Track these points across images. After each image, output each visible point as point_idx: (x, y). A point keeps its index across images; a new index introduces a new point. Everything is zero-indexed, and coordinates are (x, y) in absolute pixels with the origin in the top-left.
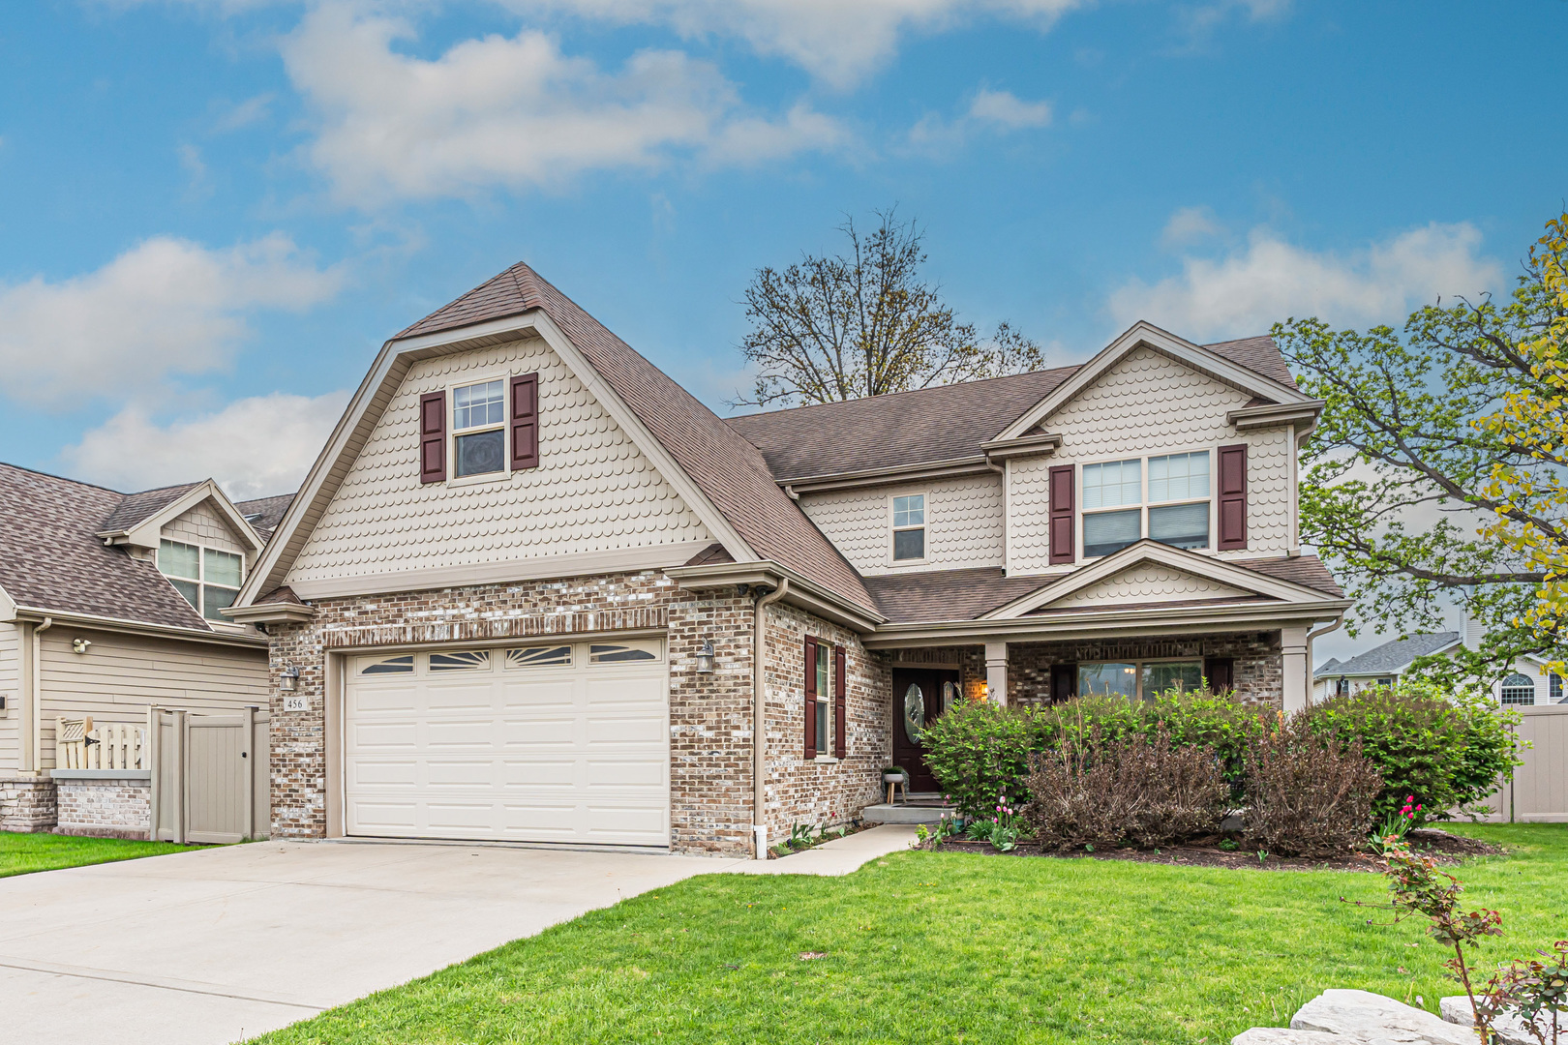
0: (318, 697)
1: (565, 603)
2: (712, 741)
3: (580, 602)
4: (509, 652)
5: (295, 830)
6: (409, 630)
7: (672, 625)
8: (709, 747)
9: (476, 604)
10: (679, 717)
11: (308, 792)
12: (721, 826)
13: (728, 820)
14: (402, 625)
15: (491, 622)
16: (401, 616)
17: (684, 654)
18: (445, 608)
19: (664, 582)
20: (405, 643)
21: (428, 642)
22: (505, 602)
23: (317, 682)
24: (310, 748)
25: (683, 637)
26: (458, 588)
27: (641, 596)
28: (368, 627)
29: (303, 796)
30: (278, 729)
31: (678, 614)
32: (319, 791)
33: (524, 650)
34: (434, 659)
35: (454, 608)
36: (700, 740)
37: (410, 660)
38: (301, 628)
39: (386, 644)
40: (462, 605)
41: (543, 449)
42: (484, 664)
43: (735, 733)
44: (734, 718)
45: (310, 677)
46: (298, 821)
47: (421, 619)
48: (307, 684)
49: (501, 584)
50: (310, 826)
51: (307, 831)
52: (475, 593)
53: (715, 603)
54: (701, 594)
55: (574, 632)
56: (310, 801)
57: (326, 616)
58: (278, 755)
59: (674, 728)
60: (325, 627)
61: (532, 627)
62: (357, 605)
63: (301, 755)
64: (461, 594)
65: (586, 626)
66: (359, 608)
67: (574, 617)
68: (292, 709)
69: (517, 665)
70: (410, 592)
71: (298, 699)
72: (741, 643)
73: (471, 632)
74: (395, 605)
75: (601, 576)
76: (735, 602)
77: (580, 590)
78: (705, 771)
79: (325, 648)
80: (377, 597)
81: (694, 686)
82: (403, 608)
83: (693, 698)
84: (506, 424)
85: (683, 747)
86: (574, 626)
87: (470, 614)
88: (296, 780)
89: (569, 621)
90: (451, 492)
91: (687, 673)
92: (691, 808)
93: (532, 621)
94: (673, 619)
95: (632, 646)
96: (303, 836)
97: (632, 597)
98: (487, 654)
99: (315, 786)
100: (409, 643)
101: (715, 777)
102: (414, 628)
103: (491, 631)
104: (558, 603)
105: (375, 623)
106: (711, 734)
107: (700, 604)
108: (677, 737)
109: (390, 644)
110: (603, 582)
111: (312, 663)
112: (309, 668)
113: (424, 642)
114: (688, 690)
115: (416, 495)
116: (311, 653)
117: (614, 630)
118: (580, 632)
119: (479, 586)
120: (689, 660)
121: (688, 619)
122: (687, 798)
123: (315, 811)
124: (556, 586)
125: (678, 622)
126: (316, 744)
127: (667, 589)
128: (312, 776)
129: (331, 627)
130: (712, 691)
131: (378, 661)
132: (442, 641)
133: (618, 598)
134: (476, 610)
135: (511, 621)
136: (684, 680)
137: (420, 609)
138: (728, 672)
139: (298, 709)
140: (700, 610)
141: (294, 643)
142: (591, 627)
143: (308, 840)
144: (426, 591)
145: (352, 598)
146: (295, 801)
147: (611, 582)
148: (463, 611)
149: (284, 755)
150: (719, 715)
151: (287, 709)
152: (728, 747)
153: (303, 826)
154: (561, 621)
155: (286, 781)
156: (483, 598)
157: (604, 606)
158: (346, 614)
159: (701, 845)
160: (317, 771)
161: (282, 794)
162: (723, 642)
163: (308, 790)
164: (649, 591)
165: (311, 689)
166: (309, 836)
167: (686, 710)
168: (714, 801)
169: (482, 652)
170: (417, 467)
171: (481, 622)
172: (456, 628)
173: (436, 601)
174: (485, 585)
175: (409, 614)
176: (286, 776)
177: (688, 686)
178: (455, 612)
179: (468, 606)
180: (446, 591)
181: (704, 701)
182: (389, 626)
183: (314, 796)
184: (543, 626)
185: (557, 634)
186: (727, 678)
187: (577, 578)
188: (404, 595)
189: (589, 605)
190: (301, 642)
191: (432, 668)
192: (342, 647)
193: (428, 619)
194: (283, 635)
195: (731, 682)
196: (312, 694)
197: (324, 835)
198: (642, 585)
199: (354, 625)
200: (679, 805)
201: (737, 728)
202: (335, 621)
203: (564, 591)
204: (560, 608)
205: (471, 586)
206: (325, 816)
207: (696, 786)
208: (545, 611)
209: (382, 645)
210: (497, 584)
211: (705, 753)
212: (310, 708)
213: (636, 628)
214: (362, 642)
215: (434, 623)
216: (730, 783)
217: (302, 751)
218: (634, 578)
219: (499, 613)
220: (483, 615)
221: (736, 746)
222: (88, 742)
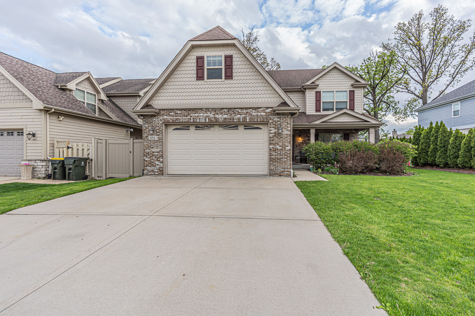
1: (240, 114)
2: (281, 149)
3: (244, 114)
4: (220, 126)
5: (153, 173)
6: (192, 119)
7: (270, 121)
8: (280, 151)
9: (213, 113)
10: (272, 143)
11: (157, 163)
12: (283, 170)
13: (285, 168)
14: (190, 117)
15: (218, 118)
16: (189, 115)
17: (273, 128)
18: (203, 114)
19: (269, 110)
20: (190, 122)
21: (198, 122)
22: (222, 113)
23: (160, 132)
24: (158, 150)
25: (273, 124)
26: (208, 109)
27: (262, 114)
28: (178, 118)
29: (155, 163)
30: (146, 145)
31: (272, 119)
32: (161, 162)
33: (225, 126)
34: (196, 127)
35: (206, 114)
36: (278, 149)
37: (189, 127)
38: (155, 117)
39: (184, 122)
40: (209, 113)
41: (234, 74)
42: (212, 129)
43: (287, 148)
44: (287, 144)
46: (153, 170)
47: (196, 116)
48: (157, 132)
49: (221, 108)
50: (158, 172)
51: (156, 173)
52: (213, 110)
53: (282, 116)
54: (278, 114)
55: (243, 122)
56: (158, 165)
57: (164, 114)
58: (147, 152)
59: (270, 146)
60: (163, 117)
61: (231, 120)
62: (174, 111)
63: (155, 152)
64: (208, 110)
65: (246, 120)
66: (175, 112)
67: (243, 118)
68: (152, 139)
69: (222, 129)
70: (192, 109)
71: (154, 137)
72: (289, 126)
73: (212, 120)
74: (187, 112)
75: (251, 108)
76: (287, 117)
77: (244, 111)
78: (279, 157)
79: (163, 123)
80: (181, 110)
81: (276, 136)
82: (190, 113)
83: (276, 139)
84: (223, 67)
85: (273, 151)
86: (243, 120)
87: (211, 115)
88: (153, 159)
89: (241, 119)
90: (206, 83)
91: (274, 133)
92: (275, 165)
93: (230, 118)
94: (271, 120)
95: (256, 126)
96: (155, 175)
97: (259, 114)
98: (213, 126)
99: (160, 161)
100: (192, 122)
101: (281, 158)
102: (193, 119)
103: (218, 120)
104: (238, 114)
105: (181, 117)
106: (280, 148)
107: (278, 117)
108: (272, 148)
109: (186, 122)
110: (251, 110)
111: (159, 127)
112: (157, 128)
113: (197, 122)
114: (274, 137)
115: (194, 83)
116: (159, 124)
117: (254, 122)
118: (245, 122)
119: (214, 108)
120: (275, 130)
121: (275, 120)
122: (274, 163)
123: (159, 168)
124: (237, 110)
125: (272, 121)
126: (160, 149)
127: (269, 112)
128: (158, 158)
129: (165, 117)
130: (281, 138)
131: (178, 127)
132: (203, 122)
133: (255, 114)
134: (213, 115)
135: (224, 118)
136: (273, 135)
137: (195, 114)
138: (285, 133)
139: (154, 139)
140: (278, 118)
141: (152, 121)
142: (248, 121)
143: (157, 176)
144: (197, 109)
145: (173, 109)
146: (152, 165)
147: (253, 110)
148: (209, 115)
149: (148, 152)
150: (283, 143)
151: (150, 139)
152: (285, 151)
153: (155, 172)
154: (239, 119)
155: (149, 159)
156: (215, 112)
157: (251, 116)
158: (171, 114)
159: (278, 174)
160: (161, 157)
161: (148, 163)
162: (284, 126)
163: (157, 162)
164: (264, 113)
165: (158, 134)
166: (157, 175)
167: (274, 142)
168: (281, 164)
169: (212, 126)
170: (195, 76)
171: (215, 118)
172: (207, 119)
173: (201, 112)
174: (216, 108)
175: (192, 115)
176: (149, 158)
177: (274, 136)
178: (207, 115)
179: (211, 113)
180: (204, 109)
181: (279, 140)
182: (185, 117)
183: (159, 163)
184: (234, 120)
185: (238, 122)
186: (285, 135)
187: (244, 108)
188: (190, 110)
189: (247, 115)
190: (154, 121)
191: (196, 129)
192: (169, 122)
193: (198, 116)
194: (148, 118)
195: (286, 136)
196: (159, 135)
197: (162, 174)
198: (262, 111)
199: (173, 117)
200: (272, 165)
201: (288, 146)
202: (167, 115)
203: (240, 111)
204: (239, 116)
205: (212, 108)
206: (163, 169)
207: (277, 160)
208: (234, 116)
209: (183, 122)
210: (220, 108)
211: (279, 152)
212: (158, 139)
213: (260, 121)
214: (176, 121)
215: (200, 117)
216: (285, 159)
218: (260, 109)
219: (220, 116)
220: (215, 116)
221: (287, 151)
222: (68, 148)
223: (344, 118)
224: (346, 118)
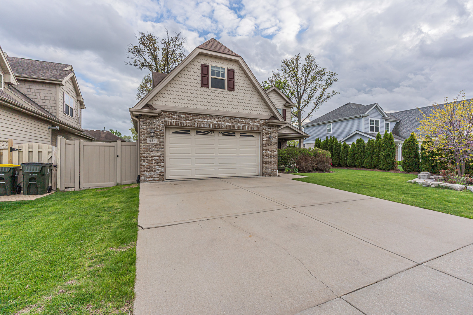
0: (161, 139)
1: (240, 123)
2: (271, 154)
3: (244, 123)
4: (219, 132)
5: (152, 179)
6: (196, 123)
7: (263, 131)
8: (270, 155)
9: (217, 120)
10: (264, 149)
11: (157, 167)
12: (272, 171)
13: (274, 169)
14: (194, 122)
15: (221, 125)
16: (193, 120)
17: (266, 137)
18: (207, 120)
19: (262, 122)
20: (195, 127)
21: (202, 127)
22: (225, 121)
23: (161, 135)
24: (159, 154)
25: (265, 133)
26: (211, 115)
27: (257, 124)
28: (182, 121)
29: (155, 168)
30: (144, 148)
31: (265, 129)
32: (162, 167)
33: (224, 132)
34: (197, 132)
35: (210, 120)
36: (269, 154)
37: (189, 131)
38: (155, 118)
39: (188, 126)
40: (212, 119)
41: (236, 87)
42: (213, 134)
43: (275, 153)
44: (275, 150)
45: (158, 133)
46: (153, 176)
47: (200, 121)
48: (157, 135)
49: (224, 116)
50: (158, 177)
51: (156, 179)
52: (216, 117)
53: (271, 128)
54: (269, 125)
55: (242, 130)
56: (158, 170)
57: (165, 116)
58: (144, 156)
59: (263, 151)
60: (165, 119)
61: (232, 127)
62: (177, 114)
63: (155, 156)
64: (212, 117)
65: (245, 129)
66: (178, 115)
67: (242, 126)
68: (151, 142)
69: (222, 135)
70: (196, 114)
71: (153, 139)
72: (276, 136)
73: (216, 127)
74: (191, 116)
75: (248, 118)
76: (275, 128)
77: (244, 121)
78: (270, 160)
79: (165, 125)
80: (185, 113)
81: (267, 143)
82: (194, 117)
83: (267, 146)
84: (226, 78)
85: (265, 155)
86: (242, 128)
87: (215, 122)
88: (152, 164)
89: (241, 127)
90: (210, 91)
91: (266, 141)
92: (267, 167)
93: (232, 126)
94: (264, 130)
95: (250, 134)
96: (155, 180)
97: (255, 124)
99: (160, 165)
101: (271, 161)
102: (198, 123)
103: (221, 127)
104: (238, 123)
105: (185, 120)
106: (270, 153)
107: (269, 127)
108: (264, 153)
109: (190, 126)
110: (249, 120)
111: (160, 129)
112: (158, 130)
114: (266, 144)
115: (199, 89)
116: (159, 126)
117: (251, 130)
118: (244, 130)
119: (218, 116)
120: (266, 138)
121: (266, 130)
122: (266, 166)
123: (160, 173)
124: (238, 119)
125: (265, 130)
126: (161, 153)
127: (262, 123)
128: (159, 162)
129: (167, 119)
130: (271, 145)
131: (178, 130)
132: (207, 128)
133: (252, 124)
134: (217, 121)
135: (227, 125)
136: (265, 142)
137: (200, 119)
138: (274, 141)
139: (153, 142)
140: (269, 128)
141: (152, 122)
142: (246, 129)
143: (158, 181)
144: (202, 114)
145: (176, 112)
146: (151, 170)
147: (251, 120)
148: (213, 121)
149: (147, 156)
150: (272, 149)
151: (148, 142)
152: (274, 155)
153: (155, 177)
154: (239, 127)
155: (147, 164)
156: (219, 119)
157: (249, 125)
158: (173, 116)
159: (269, 175)
160: (162, 161)
161: (145, 168)
162: (273, 135)
163: (158, 167)
164: (259, 123)
165: (159, 137)
166: (157, 180)
167: (266, 148)
168: (271, 166)
169: (212, 131)
170: (200, 82)
171: (218, 124)
172: (211, 125)
173: (205, 117)
174: (219, 116)
175: (196, 120)
176: (147, 162)
177: (266, 143)
178: (211, 121)
179: (214, 120)
180: (208, 115)
181: (269, 146)
182: (189, 122)
183: (160, 168)
184: (235, 127)
185: (238, 130)
186: (273, 142)
187: (243, 118)
188: (194, 114)
189: (246, 124)
190: (154, 122)
191: (196, 134)
192: (172, 125)
193: (202, 121)
194: (146, 119)
195: (274, 143)
196: (160, 138)
197: (163, 180)
198: (257, 122)
199: (176, 120)
200: (264, 167)
201: (275, 152)
202: (169, 118)
203: (240, 120)
204: (239, 124)
205: (215, 115)
206: (164, 174)
207: (268, 163)
208: (235, 124)
210: (223, 116)
211: (269, 156)
212: (159, 142)
213: (256, 130)
214: (180, 125)
215: (204, 123)
216: (274, 162)
217: (155, 155)
218: (255, 120)
219: (223, 123)
220: (219, 123)
221: (275, 155)
222: (12, 150)
223: (286, 130)
224: (287, 130)
